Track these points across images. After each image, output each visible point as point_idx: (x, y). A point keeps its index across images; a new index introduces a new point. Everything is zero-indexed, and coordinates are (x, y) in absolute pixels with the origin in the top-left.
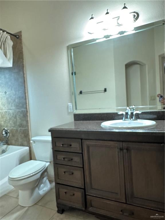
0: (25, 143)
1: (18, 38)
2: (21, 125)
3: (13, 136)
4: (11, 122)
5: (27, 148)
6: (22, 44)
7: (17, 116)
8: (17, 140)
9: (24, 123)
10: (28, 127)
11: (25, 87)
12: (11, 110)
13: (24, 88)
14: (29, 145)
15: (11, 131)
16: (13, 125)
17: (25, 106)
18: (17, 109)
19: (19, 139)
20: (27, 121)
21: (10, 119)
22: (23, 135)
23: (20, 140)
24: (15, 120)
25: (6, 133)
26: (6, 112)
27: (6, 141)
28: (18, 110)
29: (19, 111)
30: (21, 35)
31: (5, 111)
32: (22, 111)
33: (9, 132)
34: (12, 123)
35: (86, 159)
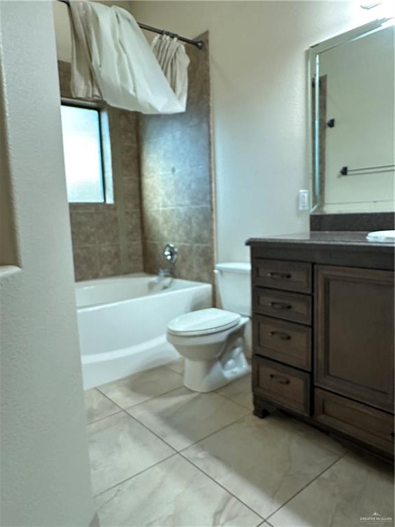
0: (205, 276)
1: (200, 48)
2: (199, 239)
3: (184, 260)
4: (180, 232)
5: (209, 286)
6: (208, 60)
7: (193, 220)
8: (190, 269)
9: (206, 233)
10: (212, 244)
11: (210, 157)
12: (181, 205)
13: (207, 159)
14: (212, 279)
15: (181, 249)
16: (185, 238)
17: (208, 198)
18: (192, 205)
19: (195, 266)
20: (211, 231)
21: (180, 225)
22: (202, 260)
23: (196, 270)
24: (189, 227)
25: (172, 254)
26: (173, 210)
27: (171, 269)
28: (194, 207)
29: (197, 209)
30: (207, 41)
31: (171, 208)
32: (203, 208)
33: (176, 253)
34: (183, 234)
35: (320, 307)
